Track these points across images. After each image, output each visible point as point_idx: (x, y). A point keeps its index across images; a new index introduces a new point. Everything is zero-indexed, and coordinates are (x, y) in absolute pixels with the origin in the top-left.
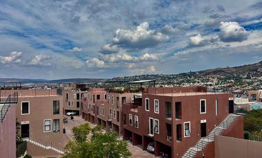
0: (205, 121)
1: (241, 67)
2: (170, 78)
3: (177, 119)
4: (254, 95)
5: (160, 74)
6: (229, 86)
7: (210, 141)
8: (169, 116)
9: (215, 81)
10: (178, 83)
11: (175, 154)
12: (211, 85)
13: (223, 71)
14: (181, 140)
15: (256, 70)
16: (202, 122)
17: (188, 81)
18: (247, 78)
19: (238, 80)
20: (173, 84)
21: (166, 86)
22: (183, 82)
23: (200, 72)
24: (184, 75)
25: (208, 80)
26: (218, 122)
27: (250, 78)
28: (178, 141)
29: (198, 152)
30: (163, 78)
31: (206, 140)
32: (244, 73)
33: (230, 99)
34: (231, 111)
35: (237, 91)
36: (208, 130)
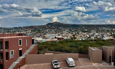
0: (21, 49)
1: (40, 26)
2: (8, 29)
3: (6, 50)
4: (44, 37)
5: (3, 27)
6: (36, 33)
7: (23, 57)
8: (2, 48)
9: (30, 31)
10: (13, 32)
11: (5, 67)
12: (28, 33)
13: (33, 27)
14: (8, 60)
15: (45, 27)
16: (20, 49)
17: (18, 31)
18: (42, 30)
19: (39, 31)
20: (10, 32)
21: (6, 33)
22: (15, 31)
23: (24, 27)
24: (16, 28)
25: (27, 31)
26: (27, 48)
27: (43, 30)
28: (7, 61)
29: (17, 64)
30: (5, 29)
31: (21, 57)
32: (41, 28)
33: (32, 39)
34: (33, 43)
35: (38, 35)
36: (23, 52)
